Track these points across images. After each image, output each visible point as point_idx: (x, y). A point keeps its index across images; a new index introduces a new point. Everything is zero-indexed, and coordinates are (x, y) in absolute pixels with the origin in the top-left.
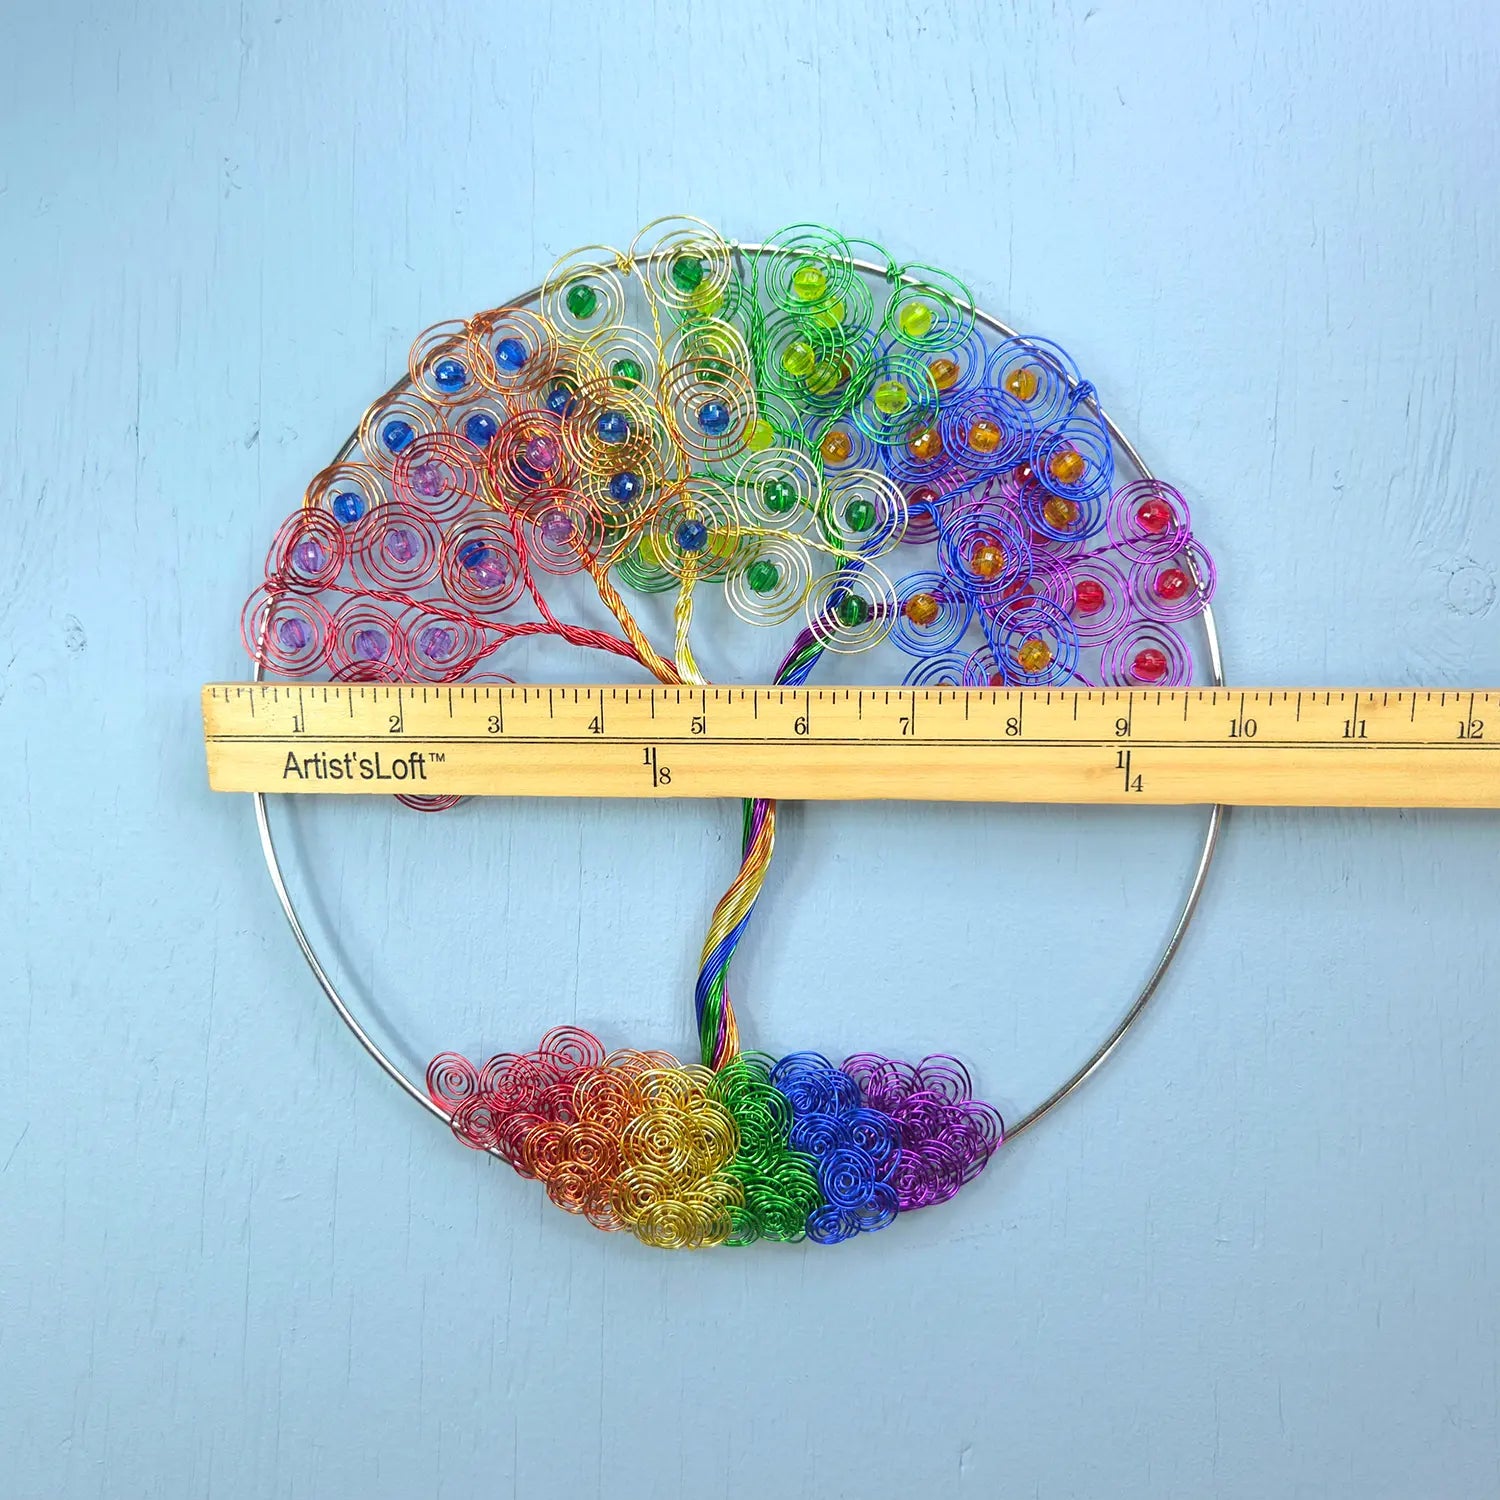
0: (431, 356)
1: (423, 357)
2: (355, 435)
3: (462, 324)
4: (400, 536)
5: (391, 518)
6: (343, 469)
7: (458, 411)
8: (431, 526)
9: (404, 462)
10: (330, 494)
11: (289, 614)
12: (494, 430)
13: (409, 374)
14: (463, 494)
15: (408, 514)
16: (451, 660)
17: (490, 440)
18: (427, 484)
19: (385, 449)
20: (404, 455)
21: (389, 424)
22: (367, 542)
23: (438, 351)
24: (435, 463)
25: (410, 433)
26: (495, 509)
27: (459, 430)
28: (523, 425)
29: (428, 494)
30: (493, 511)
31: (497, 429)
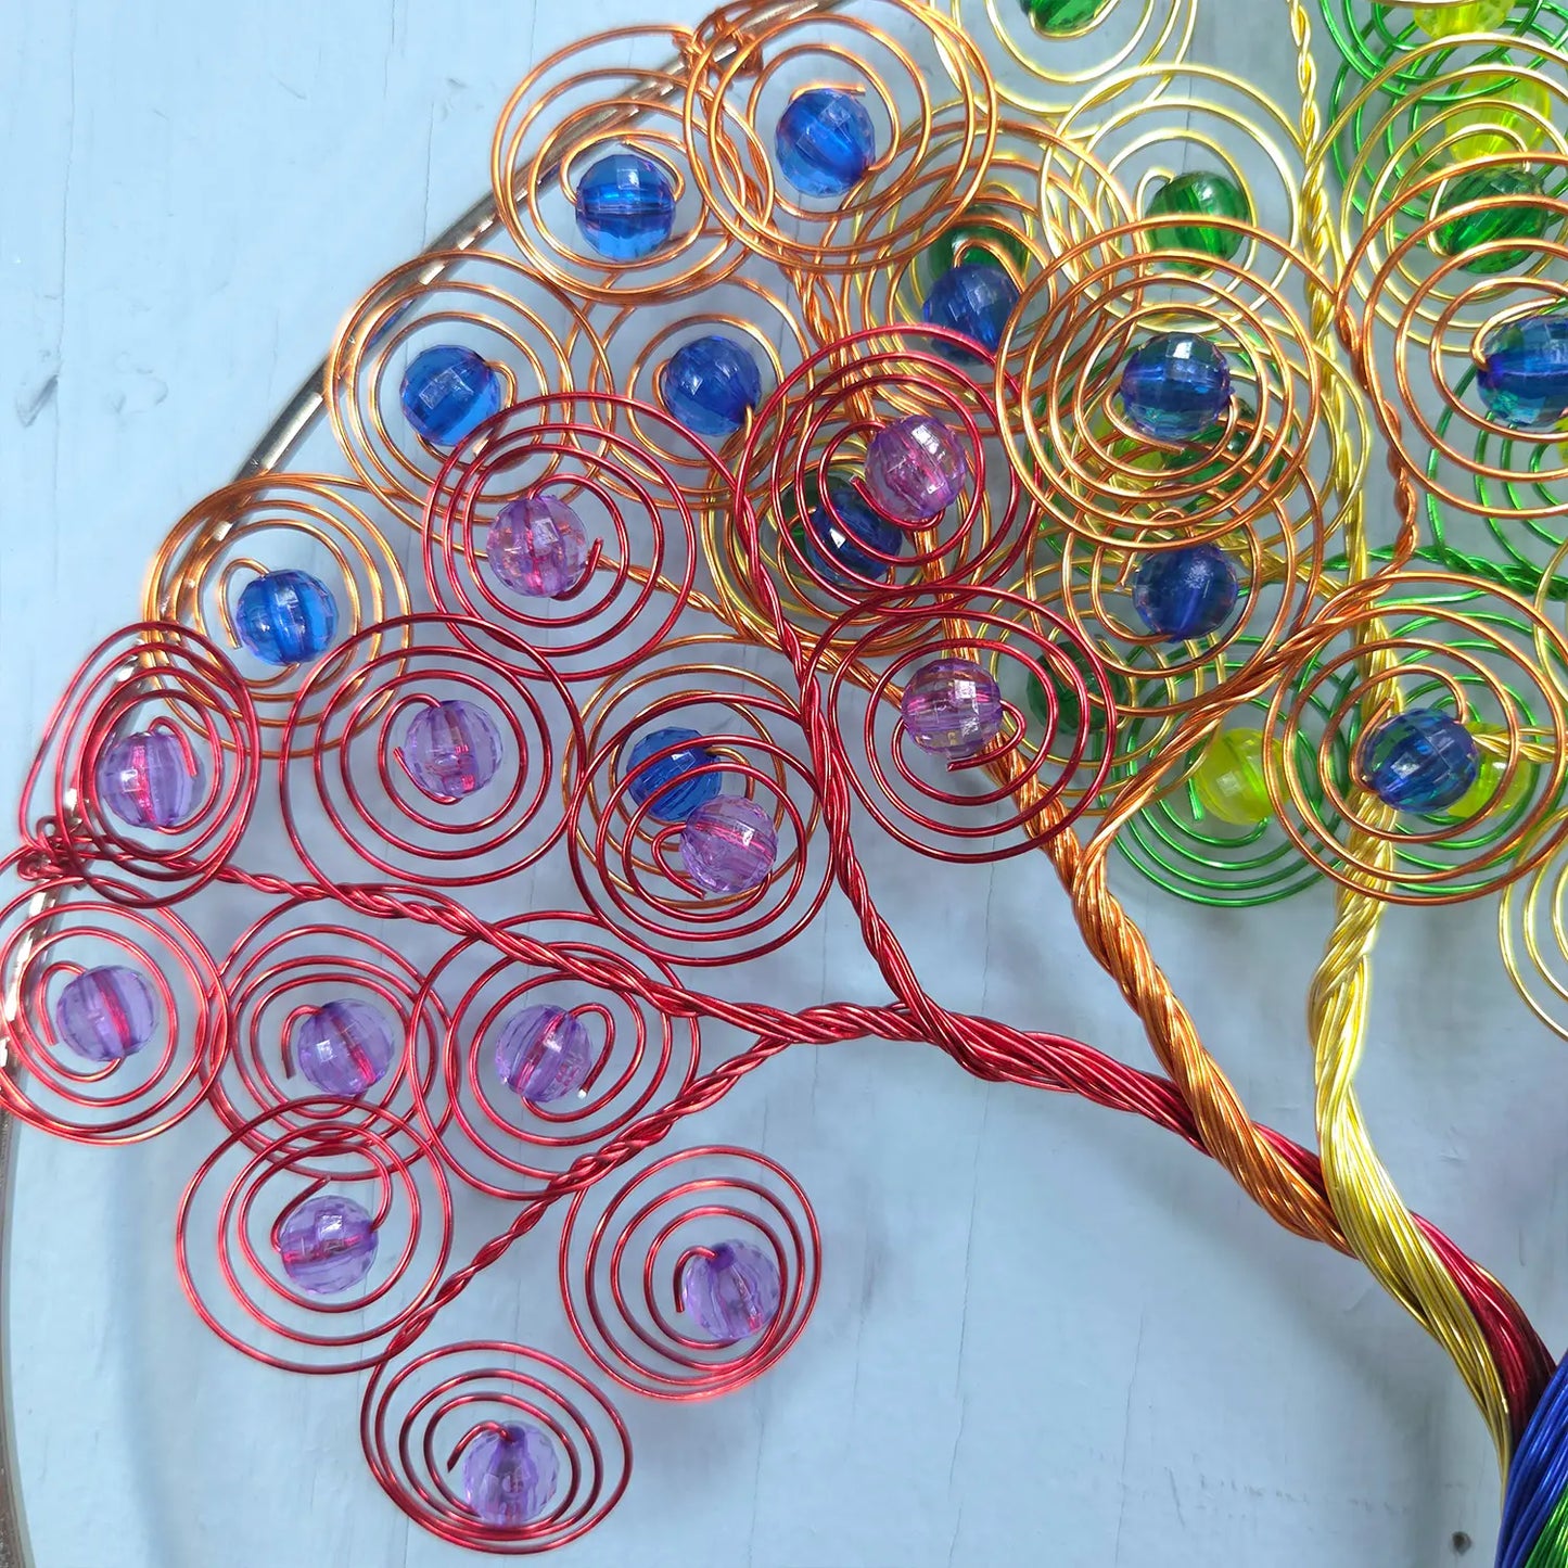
0: (566, 133)
1: (540, 140)
2: (315, 383)
3: (668, 39)
4: (441, 719)
5: (418, 663)
6: (274, 494)
7: (644, 322)
8: (543, 692)
9: (463, 481)
10: (227, 574)
11: (91, 954)
12: (756, 387)
13: (491, 196)
14: (651, 587)
15: (470, 652)
16: (594, 1108)
17: (742, 420)
18: (535, 560)
19: (408, 438)
20: (466, 457)
21: (423, 355)
22: (337, 727)
23: (589, 117)
24: (561, 490)
25: (487, 390)
26: (748, 637)
27: (640, 385)
28: (852, 378)
29: (539, 591)
30: (738, 639)
31: (767, 387)
